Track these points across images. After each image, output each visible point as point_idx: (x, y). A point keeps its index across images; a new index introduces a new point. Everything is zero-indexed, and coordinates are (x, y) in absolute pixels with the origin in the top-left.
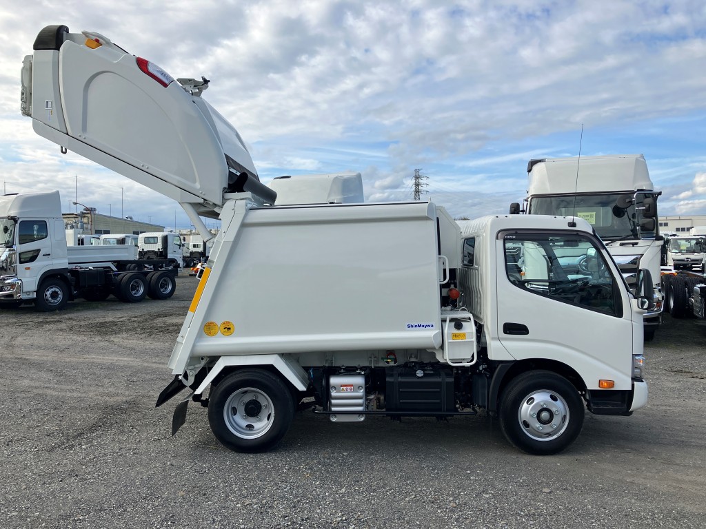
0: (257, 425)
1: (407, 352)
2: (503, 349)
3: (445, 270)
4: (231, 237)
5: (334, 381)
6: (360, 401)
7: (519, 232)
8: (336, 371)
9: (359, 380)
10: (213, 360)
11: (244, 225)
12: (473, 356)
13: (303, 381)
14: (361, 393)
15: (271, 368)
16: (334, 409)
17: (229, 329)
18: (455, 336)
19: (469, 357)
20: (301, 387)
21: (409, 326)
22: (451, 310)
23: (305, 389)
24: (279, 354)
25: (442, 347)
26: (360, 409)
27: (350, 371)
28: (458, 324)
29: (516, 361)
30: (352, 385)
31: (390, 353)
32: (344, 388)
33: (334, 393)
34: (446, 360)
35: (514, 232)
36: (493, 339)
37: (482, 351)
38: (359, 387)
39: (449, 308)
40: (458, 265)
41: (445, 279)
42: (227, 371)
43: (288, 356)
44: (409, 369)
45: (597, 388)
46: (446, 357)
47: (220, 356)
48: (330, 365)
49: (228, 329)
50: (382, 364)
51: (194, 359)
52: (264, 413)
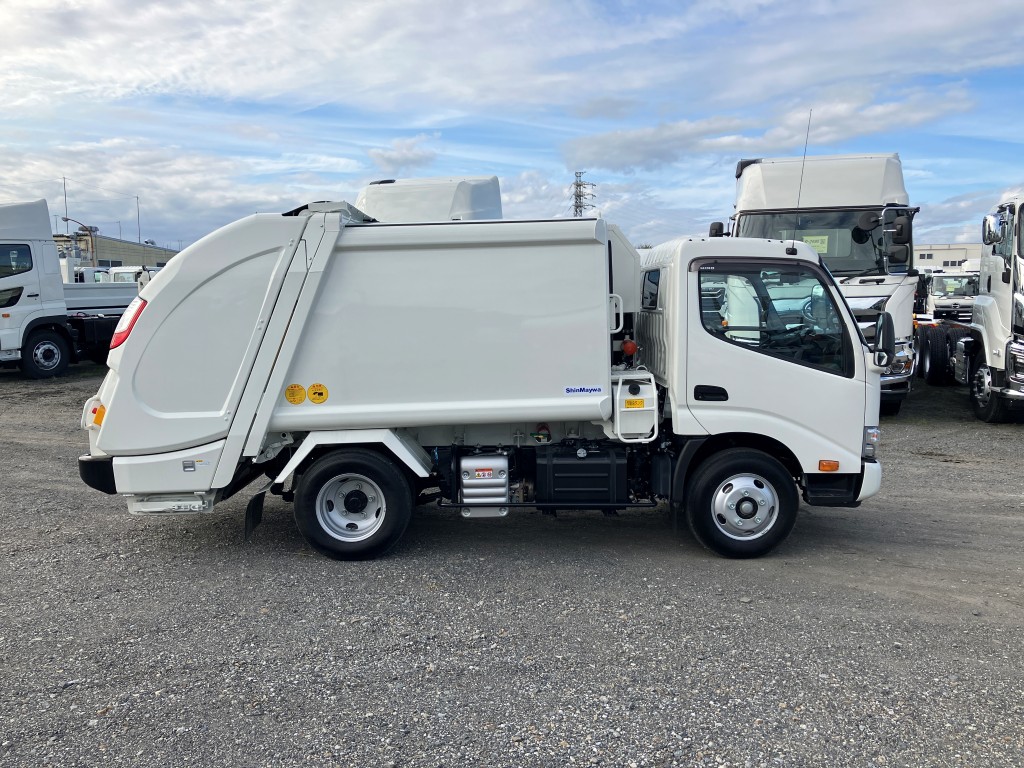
0: (362, 524)
1: (564, 424)
2: (694, 420)
3: (618, 315)
4: (319, 266)
5: (467, 463)
6: (502, 490)
7: (719, 261)
8: (470, 452)
9: (501, 463)
10: (300, 436)
11: (338, 249)
12: (653, 430)
13: (425, 465)
14: (503, 479)
15: (380, 448)
16: (466, 501)
17: (321, 394)
18: (630, 403)
19: (648, 431)
20: (422, 473)
21: (568, 391)
22: (626, 369)
23: (427, 475)
24: (391, 429)
25: (612, 418)
26: (502, 500)
27: (488, 451)
28: (634, 387)
29: (710, 436)
30: (490, 470)
31: (542, 426)
32: (481, 473)
33: (466, 480)
34: (617, 435)
35: (712, 261)
36: (680, 406)
37: (666, 423)
38: (501, 472)
39: (622, 367)
40: (636, 308)
41: (618, 326)
42: (320, 451)
43: (403, 431)
44: (567, 448)
45: (815, 470)
46: (618, 432)
47: (308, 433)
48: (460, 444)
49: (319, 394)
50: (530, 443)
51: (273, 434)
52: (372, 508)
